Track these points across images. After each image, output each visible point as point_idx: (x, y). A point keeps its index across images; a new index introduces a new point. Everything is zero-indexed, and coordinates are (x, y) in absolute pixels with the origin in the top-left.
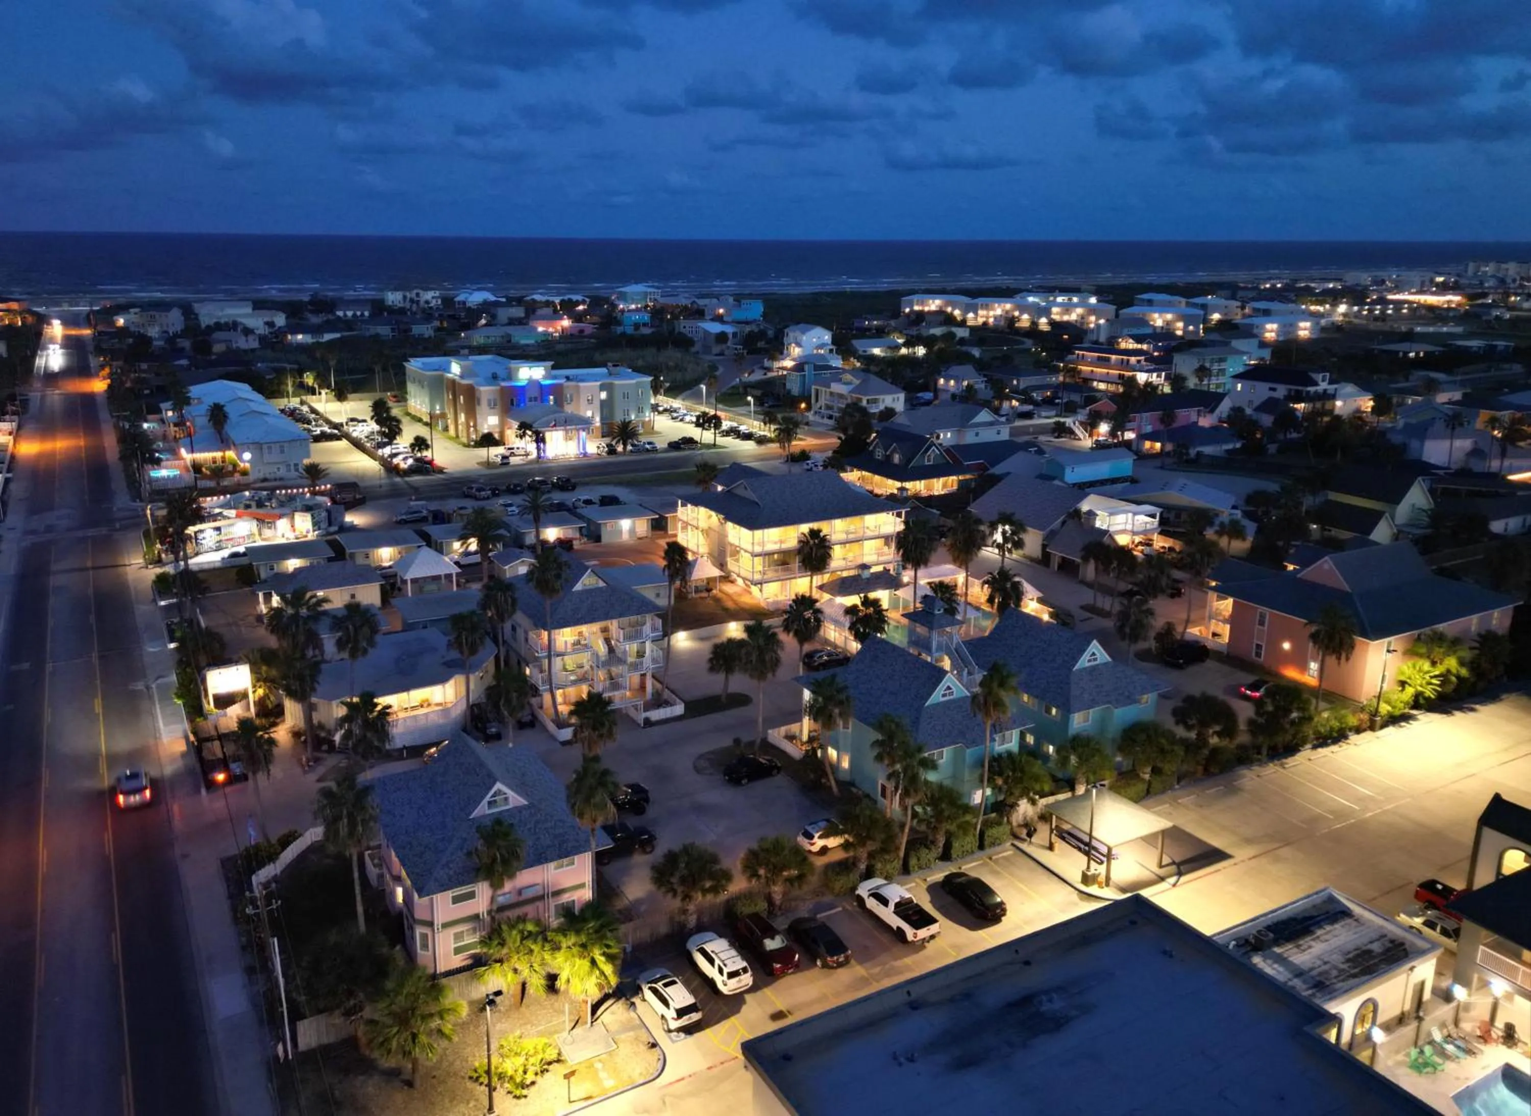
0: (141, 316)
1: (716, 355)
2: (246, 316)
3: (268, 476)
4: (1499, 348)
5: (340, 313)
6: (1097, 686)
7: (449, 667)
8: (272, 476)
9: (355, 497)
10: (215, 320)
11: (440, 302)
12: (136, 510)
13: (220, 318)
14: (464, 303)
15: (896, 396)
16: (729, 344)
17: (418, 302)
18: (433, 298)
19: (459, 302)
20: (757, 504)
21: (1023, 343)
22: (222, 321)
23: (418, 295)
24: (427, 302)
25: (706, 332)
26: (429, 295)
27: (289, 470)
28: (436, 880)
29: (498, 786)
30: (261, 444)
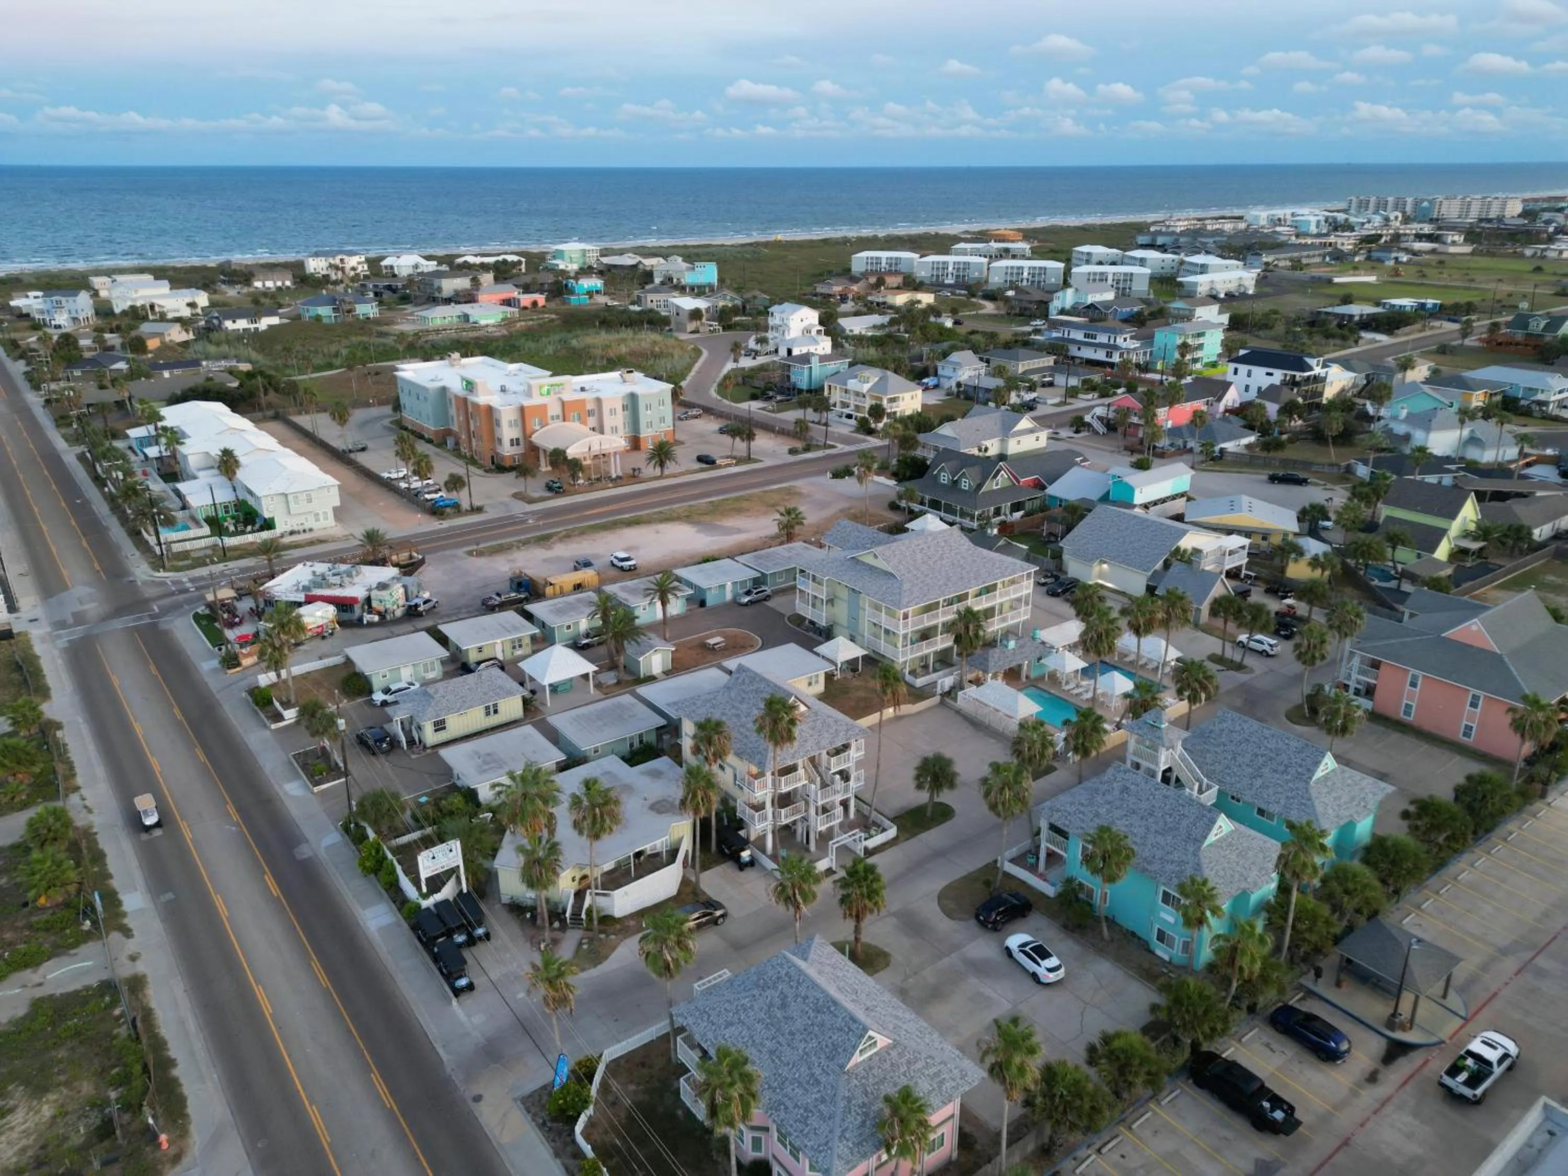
0: (45, 302)
1: (692, 332)
2: (163, 296)
3: (296, 528)
4: (1429, 306)
5: (258, 284)
6: (1335, 799)
7: (660, 812)
8: (301, 528)
9: (411, 557)
10: (129, 303)
11: (366, 267)
12: (163, 584)
13: (134, 300)
14: (392, 267)
15: (914, 393)
16: (704, 320)
17: (343, 269)
18: (359, 263)
19: (386, 267)
20: (892, 575)
21: (983, 307)
22: (138, 304)
23: (342, 260)
24: (353, 269)
25: (678, 309)
26: (352, 261)
27: (317, 520)
28: (839, 1156)
29: (871, 1033)
30: (286, 495)
